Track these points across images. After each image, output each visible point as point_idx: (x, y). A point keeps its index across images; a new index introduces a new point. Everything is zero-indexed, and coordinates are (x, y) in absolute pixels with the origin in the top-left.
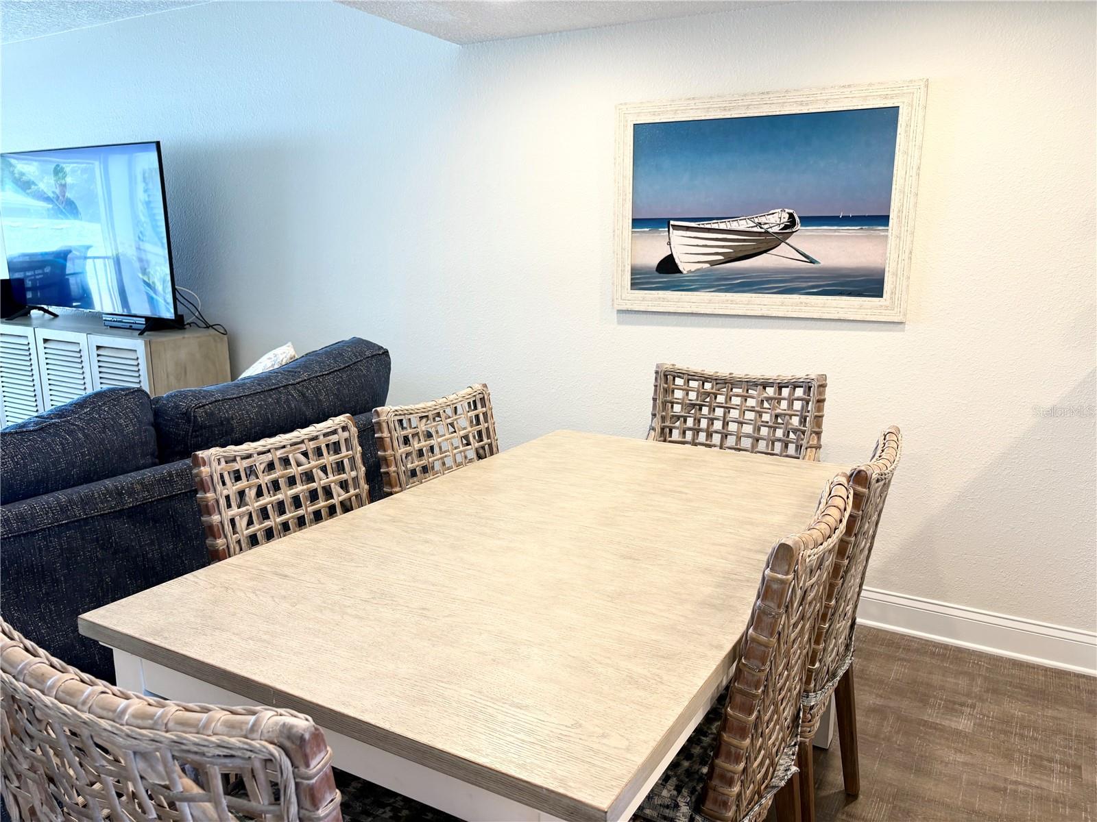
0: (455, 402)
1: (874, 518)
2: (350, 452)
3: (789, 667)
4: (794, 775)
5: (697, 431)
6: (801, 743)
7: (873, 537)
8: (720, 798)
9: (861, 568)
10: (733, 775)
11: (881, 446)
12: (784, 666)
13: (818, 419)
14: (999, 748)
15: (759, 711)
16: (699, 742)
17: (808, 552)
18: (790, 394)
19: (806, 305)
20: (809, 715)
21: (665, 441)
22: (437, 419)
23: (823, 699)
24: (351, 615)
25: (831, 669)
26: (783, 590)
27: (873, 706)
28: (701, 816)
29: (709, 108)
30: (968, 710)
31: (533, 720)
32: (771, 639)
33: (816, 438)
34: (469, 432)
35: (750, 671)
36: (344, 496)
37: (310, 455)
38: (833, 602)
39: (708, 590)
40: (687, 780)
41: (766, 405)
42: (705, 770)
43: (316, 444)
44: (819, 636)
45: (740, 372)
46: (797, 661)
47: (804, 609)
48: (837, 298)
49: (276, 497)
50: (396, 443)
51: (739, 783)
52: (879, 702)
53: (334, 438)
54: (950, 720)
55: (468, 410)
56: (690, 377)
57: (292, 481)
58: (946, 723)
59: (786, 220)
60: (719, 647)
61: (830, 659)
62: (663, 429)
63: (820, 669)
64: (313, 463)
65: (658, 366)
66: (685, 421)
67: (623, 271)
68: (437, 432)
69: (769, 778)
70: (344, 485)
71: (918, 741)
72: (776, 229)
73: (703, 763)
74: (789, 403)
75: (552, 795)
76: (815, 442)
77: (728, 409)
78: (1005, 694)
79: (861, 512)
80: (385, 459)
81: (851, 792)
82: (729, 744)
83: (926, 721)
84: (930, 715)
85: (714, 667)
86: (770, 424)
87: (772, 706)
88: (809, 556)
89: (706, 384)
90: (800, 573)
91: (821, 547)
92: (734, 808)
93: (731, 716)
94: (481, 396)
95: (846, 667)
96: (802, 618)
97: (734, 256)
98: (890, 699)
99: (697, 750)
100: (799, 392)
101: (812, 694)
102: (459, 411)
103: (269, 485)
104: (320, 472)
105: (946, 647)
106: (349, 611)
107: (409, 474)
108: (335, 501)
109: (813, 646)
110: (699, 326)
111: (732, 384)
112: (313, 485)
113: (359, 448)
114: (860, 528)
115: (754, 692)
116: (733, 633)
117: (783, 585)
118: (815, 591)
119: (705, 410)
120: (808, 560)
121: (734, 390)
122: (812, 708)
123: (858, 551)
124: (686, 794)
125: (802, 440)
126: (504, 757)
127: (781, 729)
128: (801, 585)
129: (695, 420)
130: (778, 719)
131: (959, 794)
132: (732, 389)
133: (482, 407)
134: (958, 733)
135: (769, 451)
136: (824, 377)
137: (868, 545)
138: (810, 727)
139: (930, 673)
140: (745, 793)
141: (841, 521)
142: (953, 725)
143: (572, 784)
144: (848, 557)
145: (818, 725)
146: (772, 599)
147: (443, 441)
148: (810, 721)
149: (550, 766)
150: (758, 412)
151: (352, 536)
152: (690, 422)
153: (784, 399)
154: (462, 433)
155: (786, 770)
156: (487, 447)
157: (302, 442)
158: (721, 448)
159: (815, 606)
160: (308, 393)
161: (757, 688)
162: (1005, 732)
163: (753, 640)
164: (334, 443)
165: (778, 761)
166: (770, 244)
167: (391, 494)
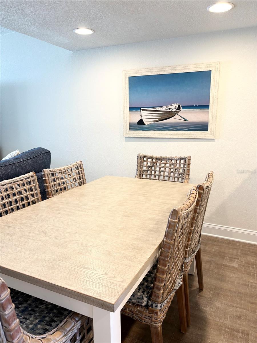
0: (71, 167)
1: (206, 200)
2: (35, 184)
3: (179, 250)
4: (181, 285)
5: (151, 175)
6: (184, 274)
7: (206, 207)
8: (157, 295)
9: (202, 217)
10: (161, 287)
11: (207, 177)
12: (177, 250)
13: (188, 170)
14: (246, 272)
15: (169, 266)
16: (150, 276)
17: (183, 212)
18: (179, 162)
19: (184, 134)
20: (186, 265)
21: (141, 178)
22: (65, 173)
23: (191, 259)
24: (31, 239)
25: (193, 250)
26: (175, 225)
27: (208, 260)
28: (151, 301)
29: (152, 71)
30: (236, 260)
31: (90, 273)
32: (172, 242)
33: (188, 176)
34: (76, 177)
35: (165, 252)
36: (33, 199)
37: (21, 186)
38: (193, 228)
39: (152, 226)
40: (146, 289)
41: (172, 166)
42: (152, 285)
43: (22, 182)
44: (189, 240)
45: (164, 156)
46: (182, 248)
47: (183, 231)
48: (194, 131)
49: (9, 200)
50: (50, 181)
51: (163, 289)
52: (210, 259)
53: (29, 180)
54: (231, 263)
55: (75, 170)
56: (148, 158)
57: (14, 195)
58: (230, 264)
59: (177, 107)
60: (155, 245)
61: (193, 247)
62: (140, 175)
63: (190, 250)
64: (22, 188)
65: (138, 155)
66: (147, 172)
67: (127, 124)
68: (65, 177)
69: (173, 287)
70: (33, 195)
71: (221, 271)
72: (174, 110)
73: (152, 283)
74: (179, 165)
75: (96, 300)
76: (188, 177)
77: (160, 168)
78: (248, 254)
79: (201, 199)
80: (47, 186)
81: (201, 289)
82: (159, 277)
83: (224, 264)
84: (225, 262)
85: (153, 251)
86: (173, 172)
87: (173, 263)
88: (183, 213)
89: (153, 160)
90: (180, 219)
91: (187, 210)
92: (161, 298)
93: (159, 267)
94: (80, 165)
95: (198, 249)
96: (182, 234)
97: (161, 119)
98: (212, 257)
99: (150, 279)
100: (182, 162)
101: (187, 258)
102: (73, 170)
103: (6, 196)
104: (24, 191)
105: (229, 240)
106: (31, 238)
107: (56, 191)
108: (30, 201)
109: (187, 242)
110: (151, 142)
111: (161, 160)
112: (22, 196)
113: (38, 183)
114: (201, 204)
115: (167, 259)
116: (160, 240)
117: (175, 223)
118: (186, 225)
119: (153, 168)
120: (183, 215)
121: (162, 162)
122: (187, 263)
123: (201, 212)
124: (146, 294)
125: (184, 177)
126: (80, 286)
127: (177, 270)
128: (181, 223)
129: (150, 171)
130: (176, 267)
131: (234, 287)
132: (161, 161)
133: (80, 169)
134: (233, 267)
135: (174, 181)
136: (190, 157)
137: (204, 209)
138: (187, 269)
139: (225, 249)
140: (165, 292)
141: (194, 202)
142: (232, 265)
143: (102, 295)
144: (198, 213)
145: (189, 268)
146: (172, 228)
147: (67, 180)
148: (187, 267)
149: (96, 289)
150: (169, 168)
151: (34, 212)
152: (149, 172)
153: (178, 164)
154: (74, 177)
155: (179, 284)
156: (82, 182)
157: (18, 181)
158: (158, 180)
159: (187, 230)
160: (23, 166)
161: (167, 258)
162: (248, 267)
163: (166, 242)
164: (29, 181)
165: (176, 281)
166: (172, 115)
167: (49, 198)
